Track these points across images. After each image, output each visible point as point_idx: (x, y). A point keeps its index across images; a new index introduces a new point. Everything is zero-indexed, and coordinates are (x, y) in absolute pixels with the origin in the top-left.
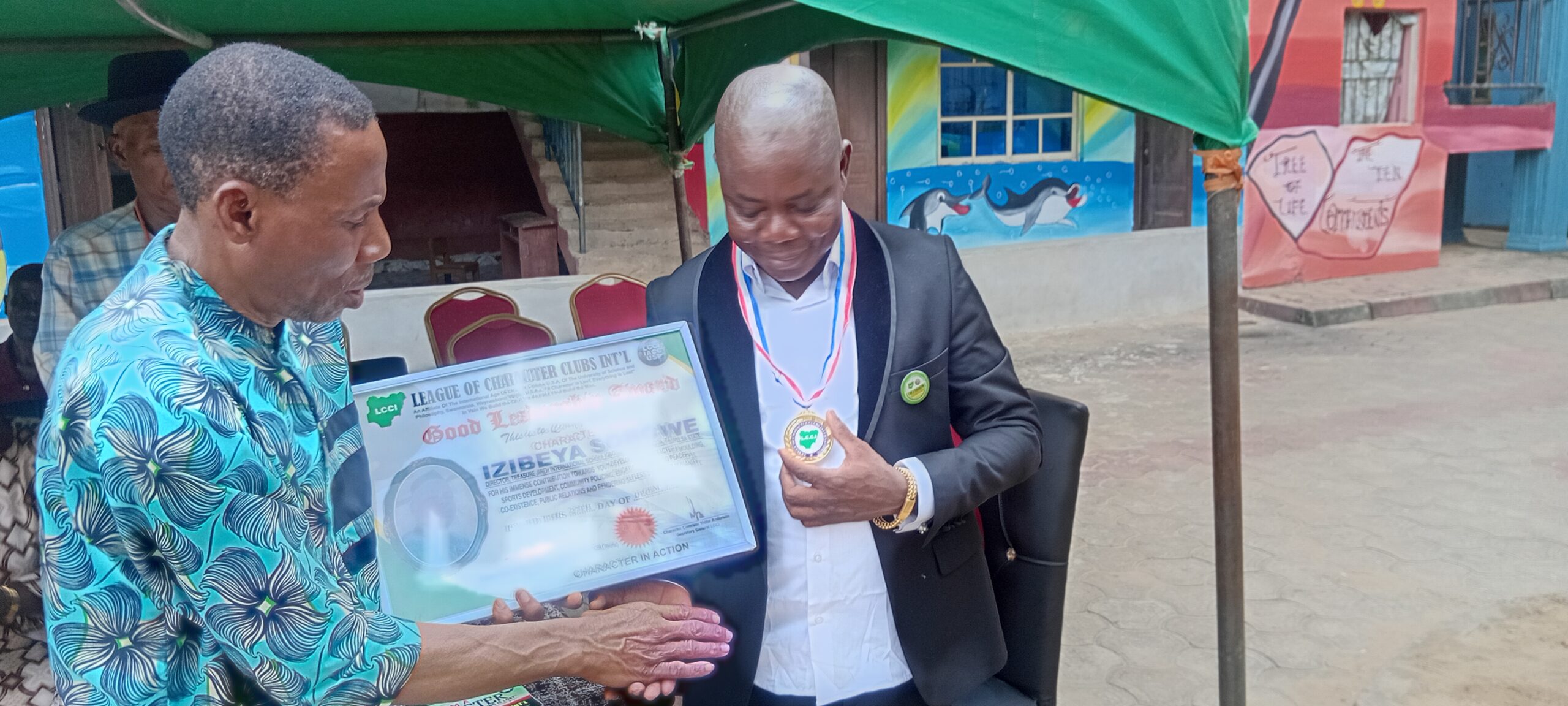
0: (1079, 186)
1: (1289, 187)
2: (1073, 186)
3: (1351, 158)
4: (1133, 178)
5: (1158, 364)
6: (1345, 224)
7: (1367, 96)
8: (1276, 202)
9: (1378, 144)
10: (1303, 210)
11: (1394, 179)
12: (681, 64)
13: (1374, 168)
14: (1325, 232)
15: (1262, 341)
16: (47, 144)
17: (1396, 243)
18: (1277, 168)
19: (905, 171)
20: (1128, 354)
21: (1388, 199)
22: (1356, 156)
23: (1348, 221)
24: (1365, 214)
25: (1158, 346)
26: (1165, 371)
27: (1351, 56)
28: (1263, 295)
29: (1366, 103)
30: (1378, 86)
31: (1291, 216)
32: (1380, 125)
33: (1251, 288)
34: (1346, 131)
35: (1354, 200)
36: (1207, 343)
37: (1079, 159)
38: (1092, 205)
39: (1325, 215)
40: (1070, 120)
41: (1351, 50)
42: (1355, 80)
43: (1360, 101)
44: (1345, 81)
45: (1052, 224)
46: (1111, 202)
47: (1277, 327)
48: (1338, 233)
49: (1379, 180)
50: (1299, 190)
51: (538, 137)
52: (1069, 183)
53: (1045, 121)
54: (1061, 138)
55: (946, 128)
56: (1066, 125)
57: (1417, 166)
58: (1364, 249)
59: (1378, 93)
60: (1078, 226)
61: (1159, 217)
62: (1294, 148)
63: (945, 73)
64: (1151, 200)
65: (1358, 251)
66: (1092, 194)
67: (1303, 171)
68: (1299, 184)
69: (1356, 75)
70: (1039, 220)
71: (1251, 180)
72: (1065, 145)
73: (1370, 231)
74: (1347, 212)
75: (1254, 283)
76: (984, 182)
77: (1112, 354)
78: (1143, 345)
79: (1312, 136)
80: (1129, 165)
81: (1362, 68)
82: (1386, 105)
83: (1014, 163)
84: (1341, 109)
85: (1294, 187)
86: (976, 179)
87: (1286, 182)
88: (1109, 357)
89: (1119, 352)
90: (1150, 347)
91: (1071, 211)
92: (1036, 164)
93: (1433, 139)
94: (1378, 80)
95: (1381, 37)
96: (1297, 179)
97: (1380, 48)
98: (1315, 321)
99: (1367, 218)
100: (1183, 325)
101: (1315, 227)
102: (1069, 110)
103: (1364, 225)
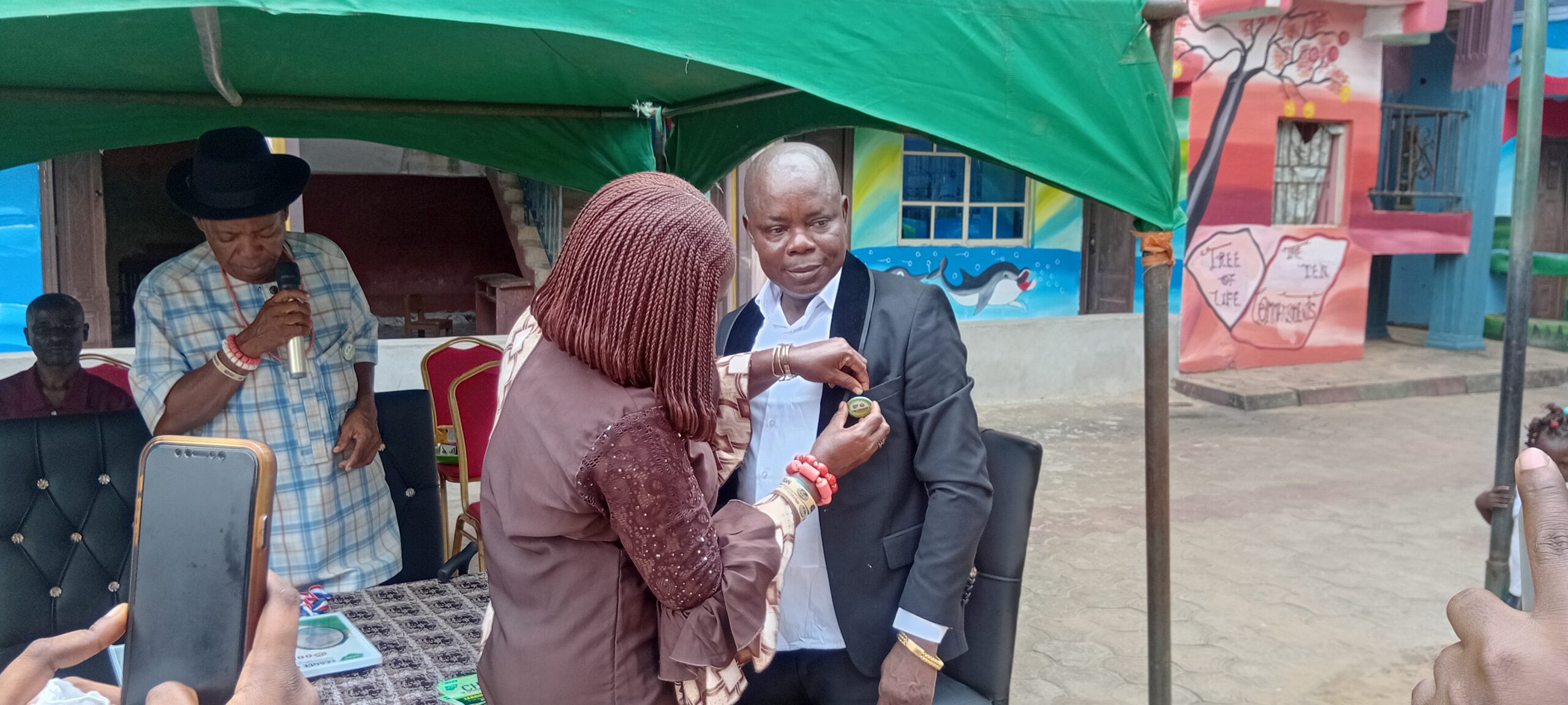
0: (1029, 271)
1: (1225, 280)
2: (1024, 271)
3: (1282, 256)
4: (1080, 266)
5: (1100, 438)
6: (1275, 317)
7: (1297, 199)
8: (1212, 293)
9: (1306, 243)
10: (1237, 302)
11: (1321, 277)
12: (673, 141)
13: (1303, 265)
14: (1256, 322)
15: (1197, 421)
16: (47, 188)
17: (1323, 336)
18: (1213, 262)
19: (868, 249)
20: (1073, 429)
21: (1316, 295)
22: (1286, 254)
23: (1278, 314)
24: (1294, 308)
25: (1101, 422)
26: (1107, 445)
27: (1283, 162)
28: (1199, 380)
29: (1296, 205)
30: (1307, 190)
31: (1225, 306)
32: (1308, 226)
33: (1188, 373)
34: (1276, 231)
35: (1284, 294)
36: (1142, 422)
37: (1030, 246)
38: (1041, 289)
39: (1257, 308)
40: (1022, 209)
41: (1283, 155)
42: (1287, 184)
43: (1291, 204)
44: (1277, 184)
45: (1004, 305)
46: (1059, 288)
47: (1211, 410)
48: (1269, 324)
49: (1307, 277)
50: (1233, 283)
51: (517, 203)
52: (1020, 268)
53: (999, 209)
54: (1014, 226)
55: (906, 211)
56: (1018, 214)
57: (1343, 265)
58: (1293, 341)
59: (1308, 197)
60: (1027, 309)
61: (1103, 303)
62: (1229, 244)
63: (906, 159)
64: (1097, 287)
65: (1288, 342)
66: (1041, 279)
67: (1238, 266)
68: (1233, 278)
69: (1287, 178)
70: (992, 301)
71: (1189, 272)
72: (1017, 232)
73: (1298, 324)
74: (1277, 305)
75: (1188, 369)
76: (941, 264)
77: (1057, 428)
78: (1088, 421)
79: (1245, 234)
80: (1076, 253)
81: (1293, 173)
82: (1315, 208)
83: (969, 247)
84: (1273, 210)
85: (1228, 281)
86: (932, 259)
87: (1221, 276)
88: (1055, 430)
89: (1064, 426)
90: (1093, 423)
91: (1021, 294)
92: (989, 249)
93: (1359, 241)
94: (1308, 184)
95: (1311, 145)
96: (1232, 273)
97: (1310, 156)
98: (1246, 405)
99: (1296, 312)
100: (1124, 405)
101: (1248, 318)
102: (1022, 200)
103: (1293, 318)
